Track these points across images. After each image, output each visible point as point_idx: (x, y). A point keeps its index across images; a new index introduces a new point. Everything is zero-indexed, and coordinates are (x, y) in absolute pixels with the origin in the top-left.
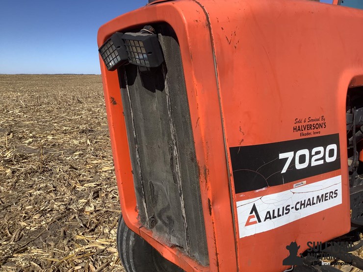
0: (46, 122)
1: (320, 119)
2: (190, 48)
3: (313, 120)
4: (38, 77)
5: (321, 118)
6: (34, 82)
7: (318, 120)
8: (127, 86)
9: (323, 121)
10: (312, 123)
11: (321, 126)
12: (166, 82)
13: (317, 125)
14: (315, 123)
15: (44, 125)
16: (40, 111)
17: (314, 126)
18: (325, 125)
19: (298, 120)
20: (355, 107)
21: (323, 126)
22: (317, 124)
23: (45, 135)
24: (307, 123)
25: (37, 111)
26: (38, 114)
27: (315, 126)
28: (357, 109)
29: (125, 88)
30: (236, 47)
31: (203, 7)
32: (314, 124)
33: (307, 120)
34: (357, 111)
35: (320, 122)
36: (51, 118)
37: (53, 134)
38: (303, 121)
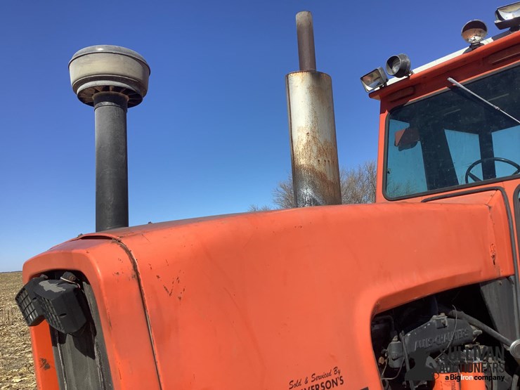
0: (16, 352)
1: (333, 373)
2: (108, 311)
3: (319, 378)
4: (19, 276)
5: (333, 371)
6: (12, 284)
7: (330, 375)
8: (58, 344)
9: (337, 375)
10: (319, 382)
11: (334, 383)
12: (95, 348)
13: (328, 383)
14: (324, 380)
15: (12, 358)
16: (9, 335)
17: (322, 386)
18: (342, 380)
19: (295, 382)
20: (403, 332)
21: (339, 382)
22: (328, 381)
23: (9, 377)
24: (310, 384)
25: (5, 334)
26: (6, 339)
27: (324, 385)
28: (406, 333)
29: (56, 346)
30: (180, 298)
31: (128, 252)
32: (323, 383)
33: (310, 379)
34: (409, 335)
35: (333, 377)
36: (24, 344)
37: (21, 374)
38: (303, 383)
